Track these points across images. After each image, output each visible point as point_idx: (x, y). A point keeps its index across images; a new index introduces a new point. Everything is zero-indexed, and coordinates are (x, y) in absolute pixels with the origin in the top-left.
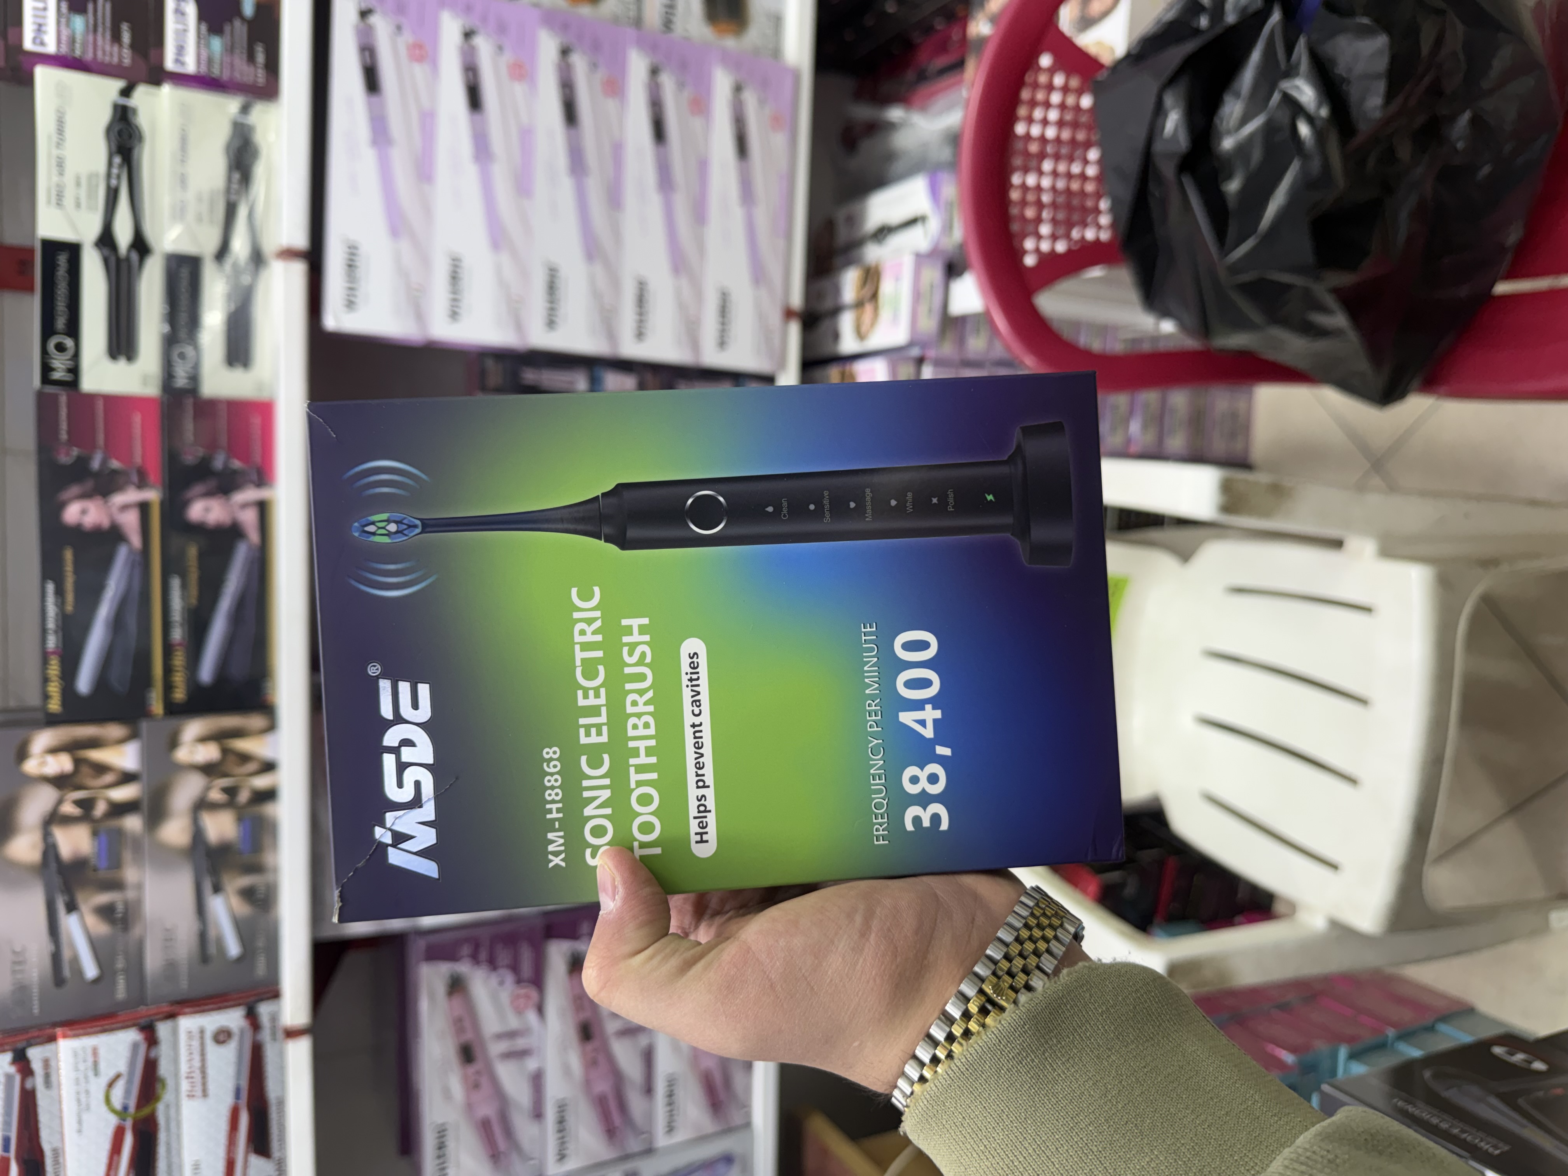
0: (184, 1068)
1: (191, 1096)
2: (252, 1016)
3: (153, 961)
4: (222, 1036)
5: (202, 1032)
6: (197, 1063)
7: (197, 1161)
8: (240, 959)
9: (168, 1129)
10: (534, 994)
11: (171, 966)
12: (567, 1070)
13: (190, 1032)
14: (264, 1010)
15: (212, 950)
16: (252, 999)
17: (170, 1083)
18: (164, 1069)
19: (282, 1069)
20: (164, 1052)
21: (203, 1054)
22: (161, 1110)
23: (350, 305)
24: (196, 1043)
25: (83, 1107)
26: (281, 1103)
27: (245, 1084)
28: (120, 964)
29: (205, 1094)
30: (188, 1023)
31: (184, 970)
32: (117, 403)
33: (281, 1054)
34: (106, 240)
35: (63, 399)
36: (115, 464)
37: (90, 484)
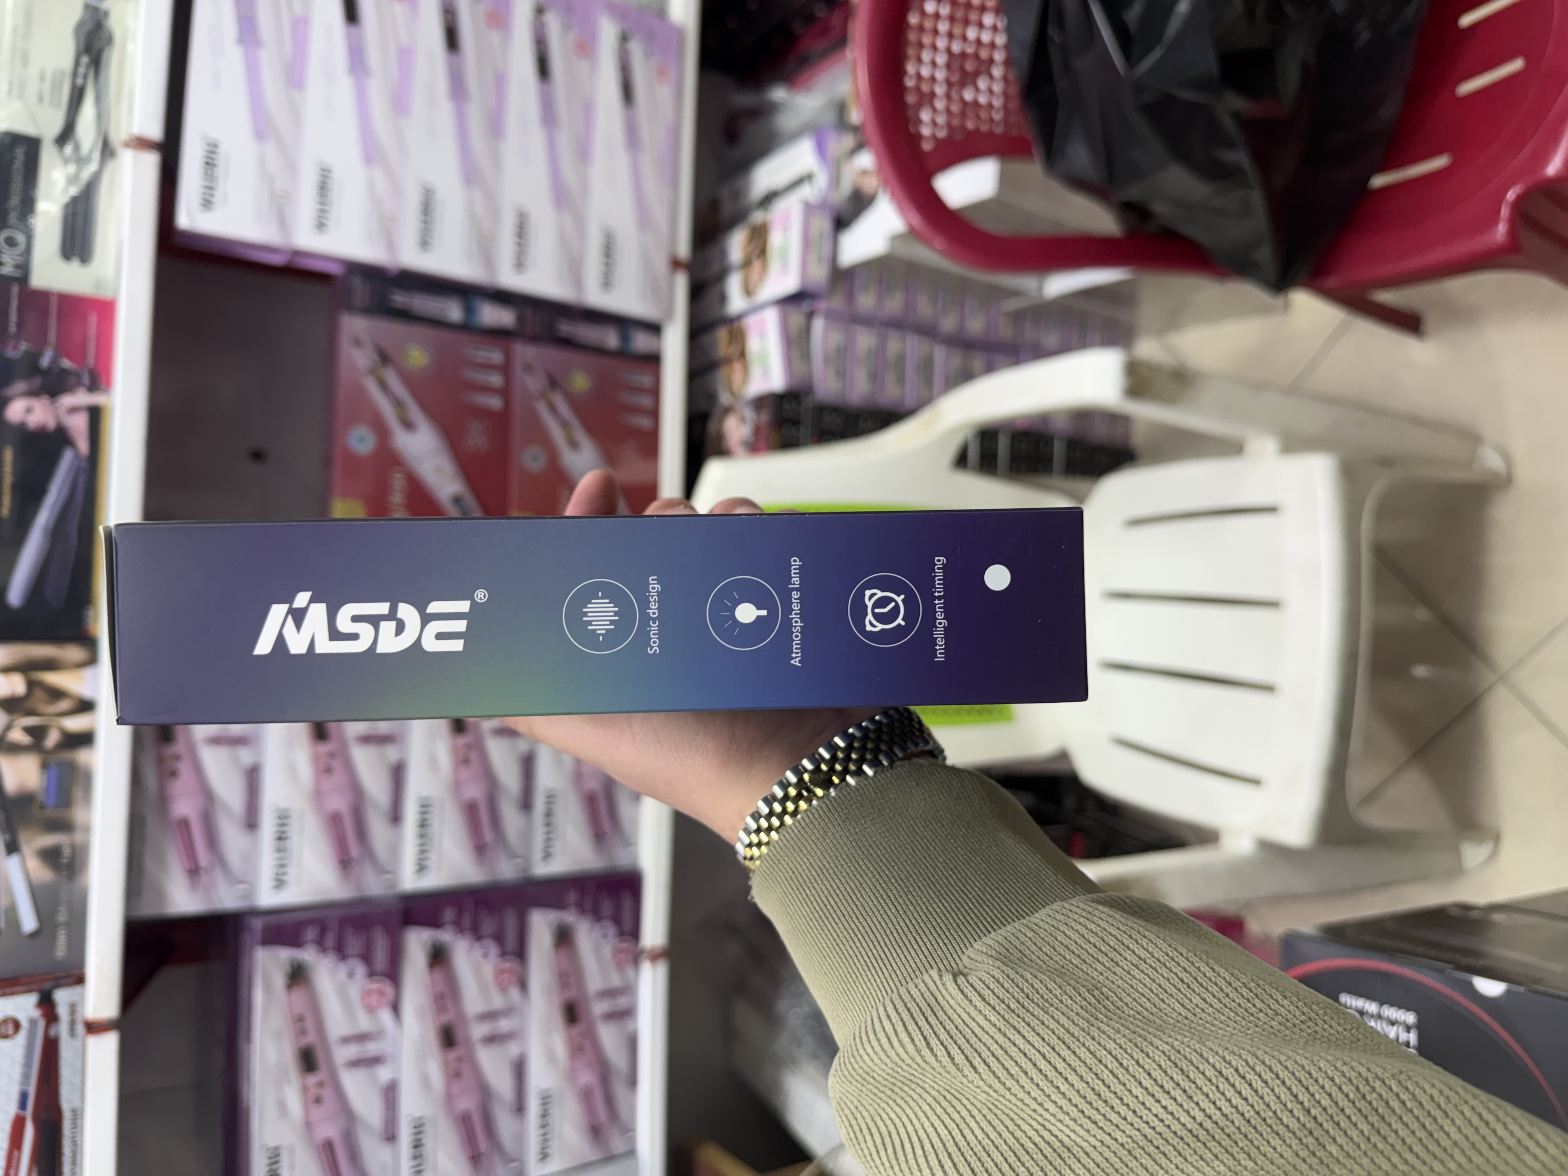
2: (46, 1004)
8: (36, 935)
10: (389, 989)
12: (425, 1082)
14: (64, 996)
15: (2, 923)
16: (48, 984)
19: (81, 1073)
23: (207, 204)
26: (78, 1116)
27: (32, 1088)
33: (82, 1054)
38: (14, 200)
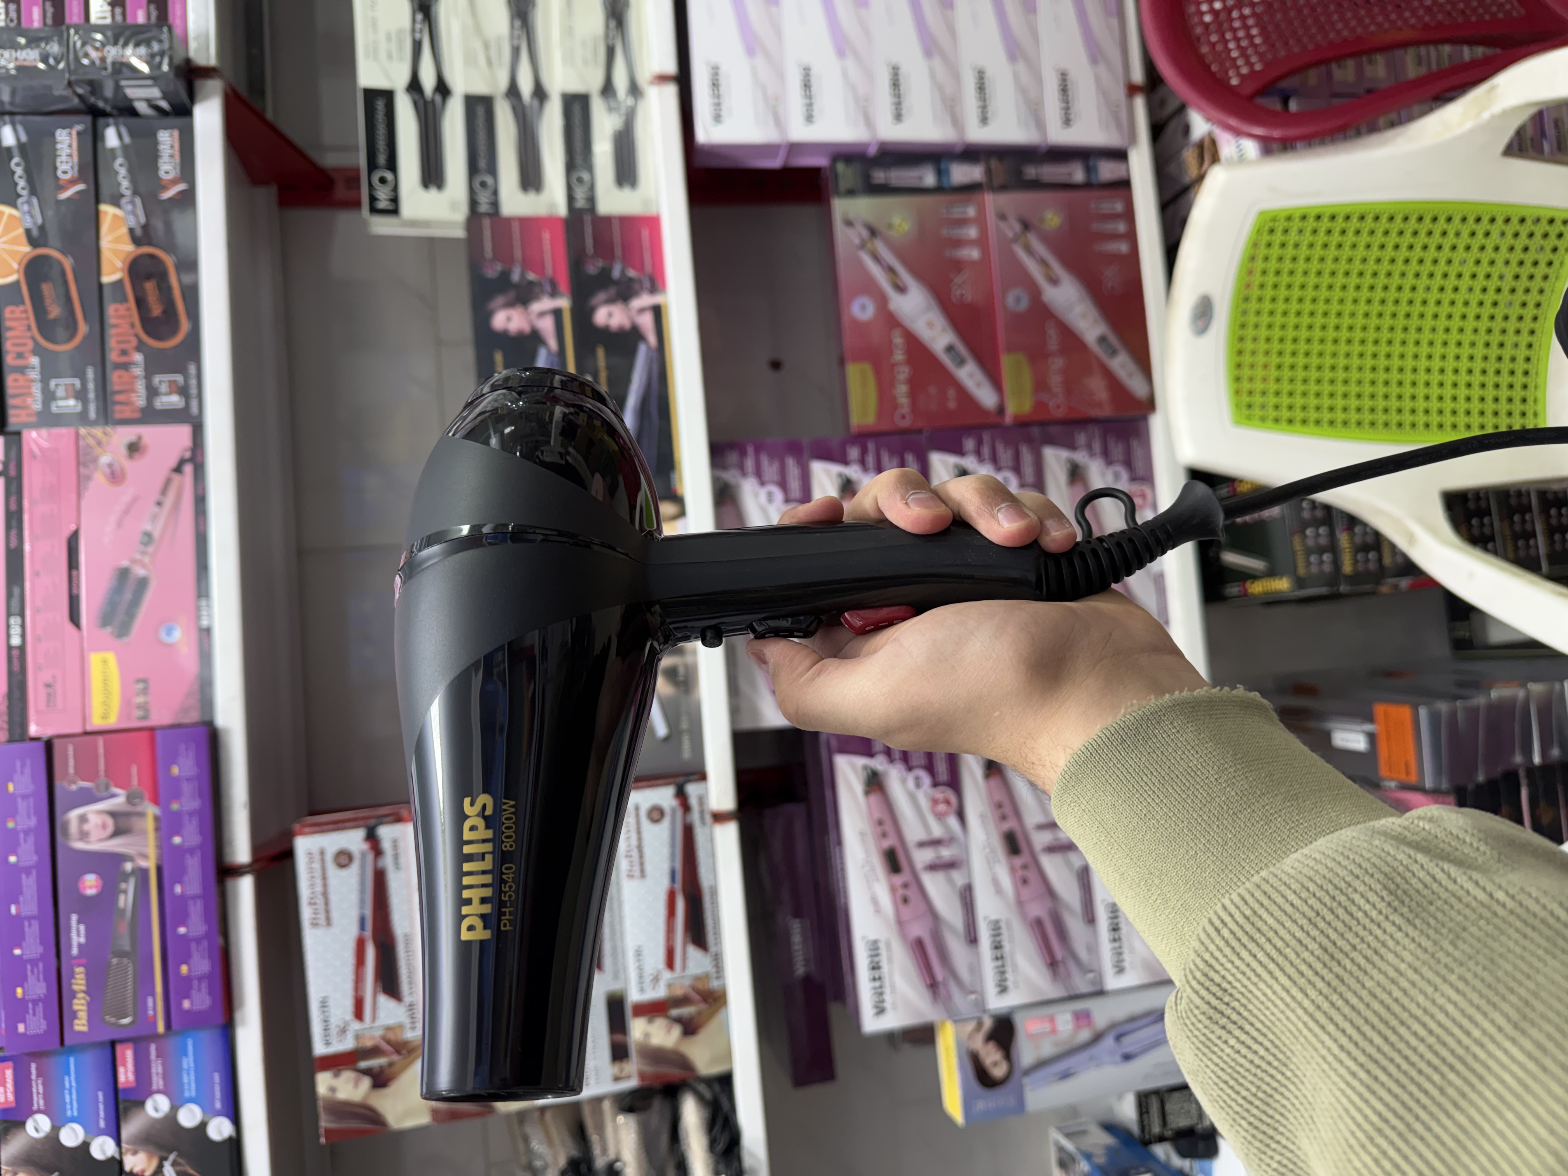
1: (631, 879)
2: (681, 796)
4: (656, 815)
6: (633, 841)
7: (640, 947)
8: (667, 739)
10: (952, 798)
12: (997, 887)
14: (693, 791)
16: (681, 779)
19: (712, 856)
21: (639, 831)
23: (717, 118)
26: (714, 892)
27: (679, 866)
29: (643, 875)
32: (529, 224)
33: (712, 840)
34: (513, 91)
35: (487, 223)
36: (531, 276)
37: (512, 294)
38: (578, 145)
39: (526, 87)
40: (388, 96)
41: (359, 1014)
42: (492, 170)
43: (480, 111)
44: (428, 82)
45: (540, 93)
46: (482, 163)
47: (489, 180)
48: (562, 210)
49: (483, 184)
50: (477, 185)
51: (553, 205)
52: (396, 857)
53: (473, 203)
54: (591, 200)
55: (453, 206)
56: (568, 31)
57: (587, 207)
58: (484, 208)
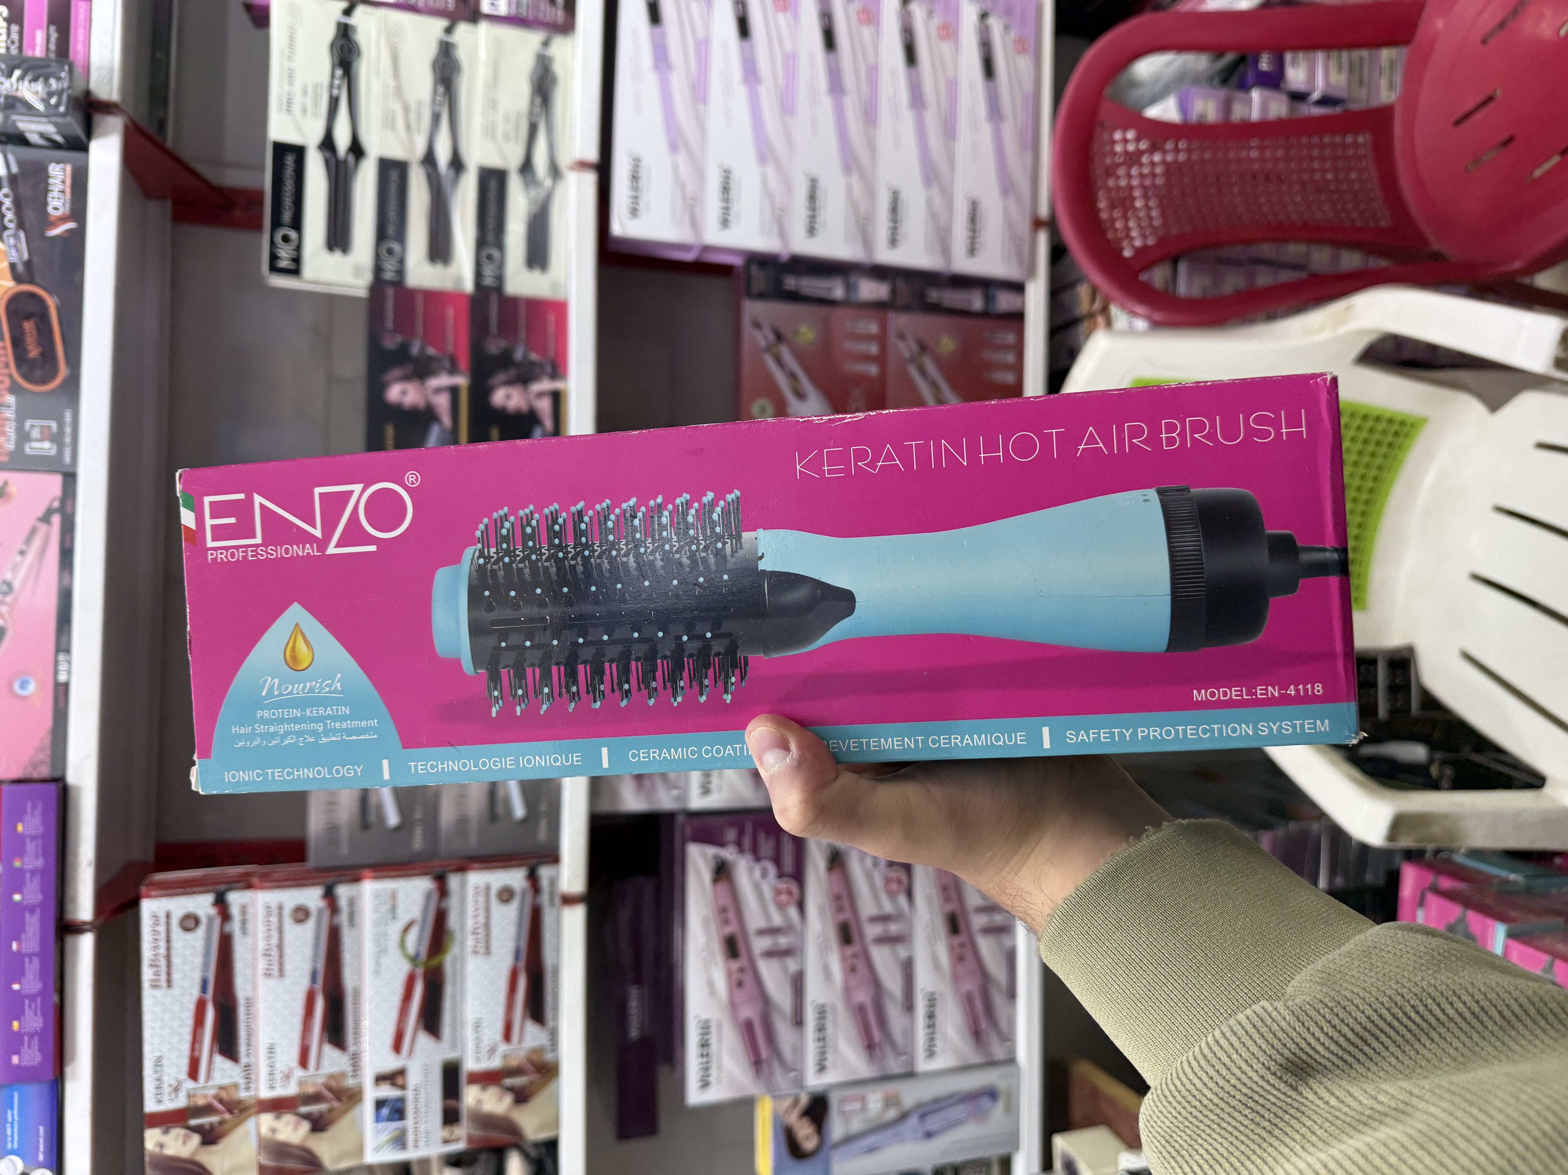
0: (470, 923)
1: (475, 952)
2: (533, 878)
3: (447, 815)
4: (506, 895)
5: (488, 888)
6: (481, 919)
7: (479, 1019)
8: (524, 821)
9: (454, 982)
10: (795, 889)
11: (462, 822)
12: (828, 976)
13: (477, 888)
14: (545, 873)
15: (500, 810)
16: (534, 861)
17: (458, 935)
18: (453, 921)
19: (558, 935)
20: (453, 903)
21: (487, 910)
22: (448, 961)
23: (634, 212)
24: (481, 899)
25: (382, 951)
26: (556, 971)
27: (524, 945)
28: (418, 815)
29: (488, 951)
30: (476, 879)
31: (474, 826)
32: (434, 298)
33: (558, 921)
34: (429, 159)
35: (390, 292)
36: (431, 351)
37: (409, 368)
38: (491, 223)
39: (443, 156)
40: (299, 152)
41: (193, 1074)
42: (401, 236)
43: (394, 175)
44: (342, 140)
45: (457, 164)
46: (391, 230)
47: (396, 247)
48: (468, 286)
49: (390, 252)
50: (383, 251)
51: (459, 279)
52: (244, 922)
53: (378, 270)
54: (500, 278)
55: (357, 271)
56: (492, 104)
57: (494, 285)
58: (389, 275)
